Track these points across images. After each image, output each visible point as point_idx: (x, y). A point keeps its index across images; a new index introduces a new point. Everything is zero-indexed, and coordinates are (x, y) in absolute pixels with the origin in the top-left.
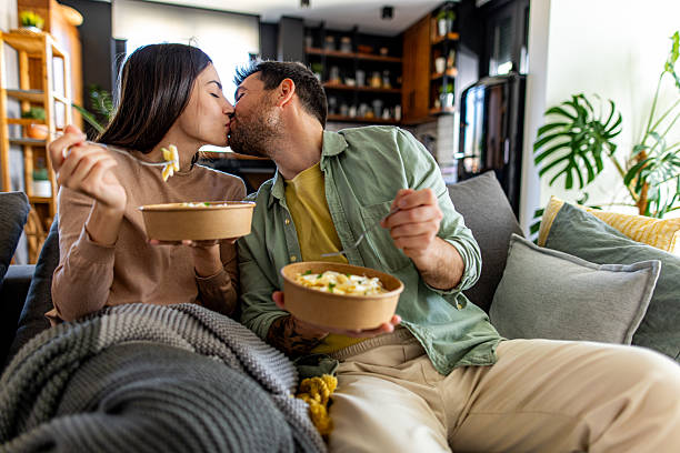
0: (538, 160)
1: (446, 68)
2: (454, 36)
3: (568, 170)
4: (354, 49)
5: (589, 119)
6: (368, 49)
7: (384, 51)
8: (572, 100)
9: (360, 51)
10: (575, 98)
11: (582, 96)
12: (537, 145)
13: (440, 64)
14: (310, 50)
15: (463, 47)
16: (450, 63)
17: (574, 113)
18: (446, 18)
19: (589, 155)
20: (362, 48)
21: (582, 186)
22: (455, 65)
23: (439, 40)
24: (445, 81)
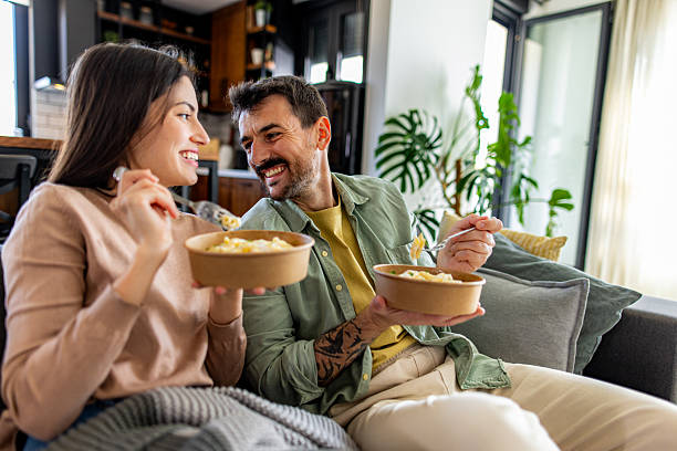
0: (379, 165)
1: (264, 61)
2: (271, 29)
3: (402, 175)
4: (156, 22)
5: (419, 131)
6: (173, 25)
7: (189, 30)
8: (408, 114)
9: (163, 26)
10: (412, 112)
11: (416, 112)
12: (378, 152)
13: (257, 55)
14: (103, 14)
15: (280, 42)
16: (268, 56)
17: (408, 126)
18: (264, 8)
19: (420, 165)
20: (166, 22)
21: (413, 190)
22: (272, 58)
23: (256, 30)
24: (263, 73)
